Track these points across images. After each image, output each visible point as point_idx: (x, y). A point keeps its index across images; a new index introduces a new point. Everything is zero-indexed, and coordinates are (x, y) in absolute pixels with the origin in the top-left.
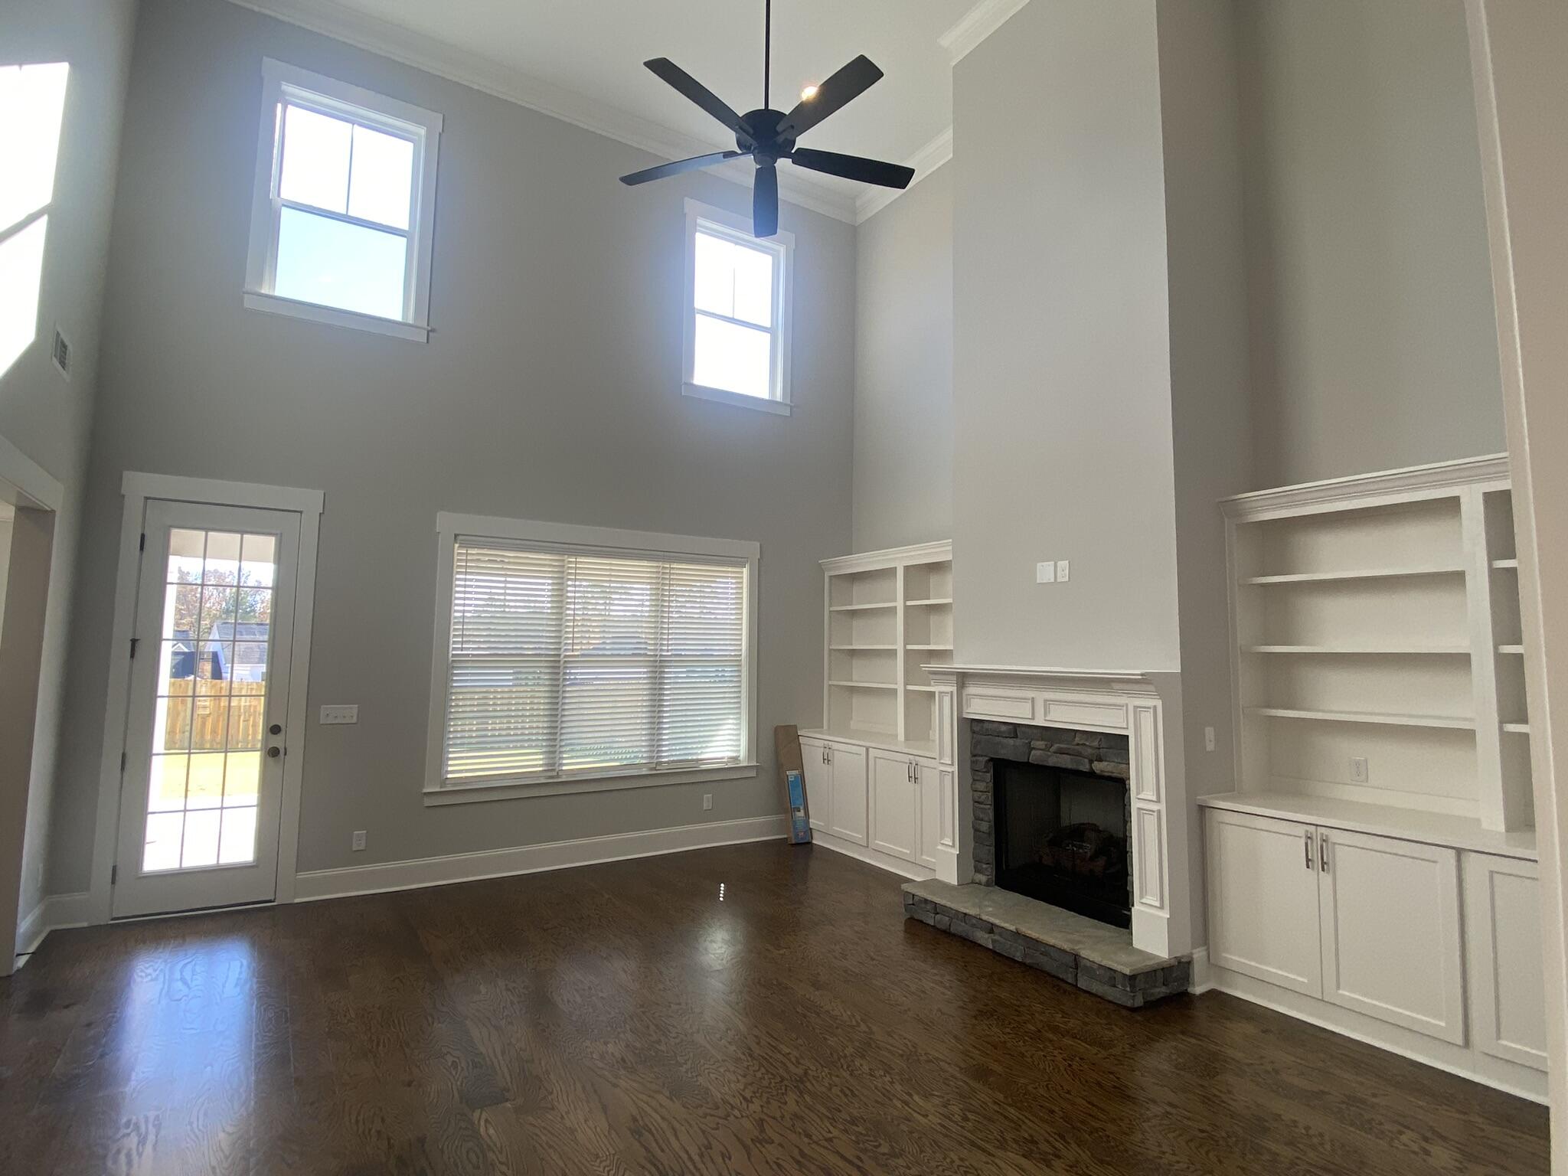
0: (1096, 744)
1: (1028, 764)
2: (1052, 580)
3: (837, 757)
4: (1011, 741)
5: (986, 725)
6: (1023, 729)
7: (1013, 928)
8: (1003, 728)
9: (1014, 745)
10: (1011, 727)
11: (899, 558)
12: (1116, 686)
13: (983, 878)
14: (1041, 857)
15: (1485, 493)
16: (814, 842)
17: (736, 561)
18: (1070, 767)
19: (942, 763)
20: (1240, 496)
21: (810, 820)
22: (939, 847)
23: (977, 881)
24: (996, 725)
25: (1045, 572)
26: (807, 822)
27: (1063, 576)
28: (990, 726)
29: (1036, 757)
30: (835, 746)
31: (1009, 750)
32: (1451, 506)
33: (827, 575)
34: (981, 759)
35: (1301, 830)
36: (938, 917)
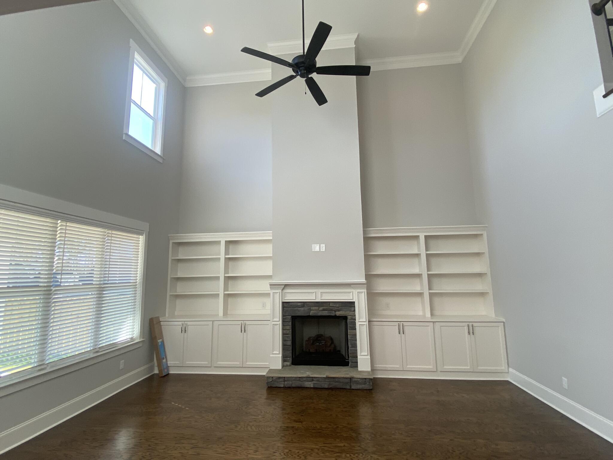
0: (338, 306)
1: (309, 316)
2: (319, 250)
3: (190, 329)
4: (302, 309)
5: (290, 304)
6: (308, 303)
7: (325, 376)
8: (299, 304)
9: (303, 310)
10: (303, 303)
11: (223, 237)
12: (352, 286)
13: (288, 363)
14: (309, 350)
15: (425, 236)
16: (171, 372)
17: (139, 232)
18: (328, 315)
19: (274, 321)
20: (367, 229)
21: (168, 362)
22: (271, 356)
23: (285, 365)
24: (295, 303)
25: (316, 248)
26: (167, 364)
27: (323, 249)
28: (293, 304)
29: (312, 313)
30: (189, 323)
31: (302, 312)
32: (417, 237)
33: (171, 242)
34: (288, 317)
35: (397, 324)
36: (286, 383)
